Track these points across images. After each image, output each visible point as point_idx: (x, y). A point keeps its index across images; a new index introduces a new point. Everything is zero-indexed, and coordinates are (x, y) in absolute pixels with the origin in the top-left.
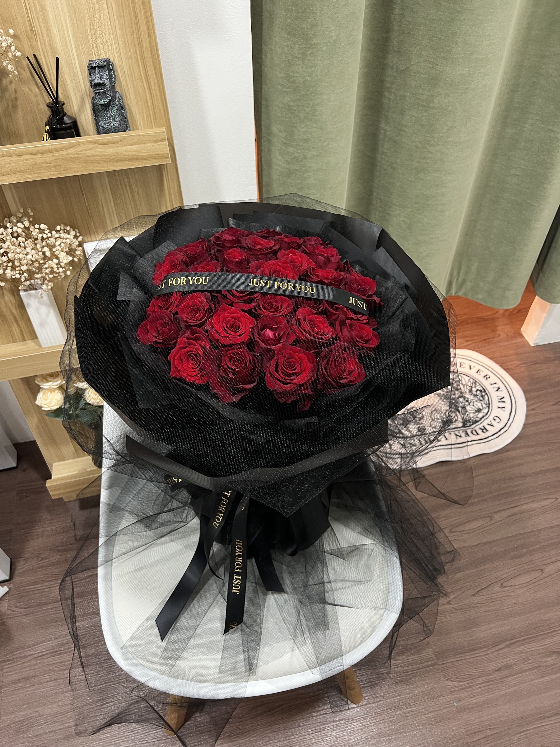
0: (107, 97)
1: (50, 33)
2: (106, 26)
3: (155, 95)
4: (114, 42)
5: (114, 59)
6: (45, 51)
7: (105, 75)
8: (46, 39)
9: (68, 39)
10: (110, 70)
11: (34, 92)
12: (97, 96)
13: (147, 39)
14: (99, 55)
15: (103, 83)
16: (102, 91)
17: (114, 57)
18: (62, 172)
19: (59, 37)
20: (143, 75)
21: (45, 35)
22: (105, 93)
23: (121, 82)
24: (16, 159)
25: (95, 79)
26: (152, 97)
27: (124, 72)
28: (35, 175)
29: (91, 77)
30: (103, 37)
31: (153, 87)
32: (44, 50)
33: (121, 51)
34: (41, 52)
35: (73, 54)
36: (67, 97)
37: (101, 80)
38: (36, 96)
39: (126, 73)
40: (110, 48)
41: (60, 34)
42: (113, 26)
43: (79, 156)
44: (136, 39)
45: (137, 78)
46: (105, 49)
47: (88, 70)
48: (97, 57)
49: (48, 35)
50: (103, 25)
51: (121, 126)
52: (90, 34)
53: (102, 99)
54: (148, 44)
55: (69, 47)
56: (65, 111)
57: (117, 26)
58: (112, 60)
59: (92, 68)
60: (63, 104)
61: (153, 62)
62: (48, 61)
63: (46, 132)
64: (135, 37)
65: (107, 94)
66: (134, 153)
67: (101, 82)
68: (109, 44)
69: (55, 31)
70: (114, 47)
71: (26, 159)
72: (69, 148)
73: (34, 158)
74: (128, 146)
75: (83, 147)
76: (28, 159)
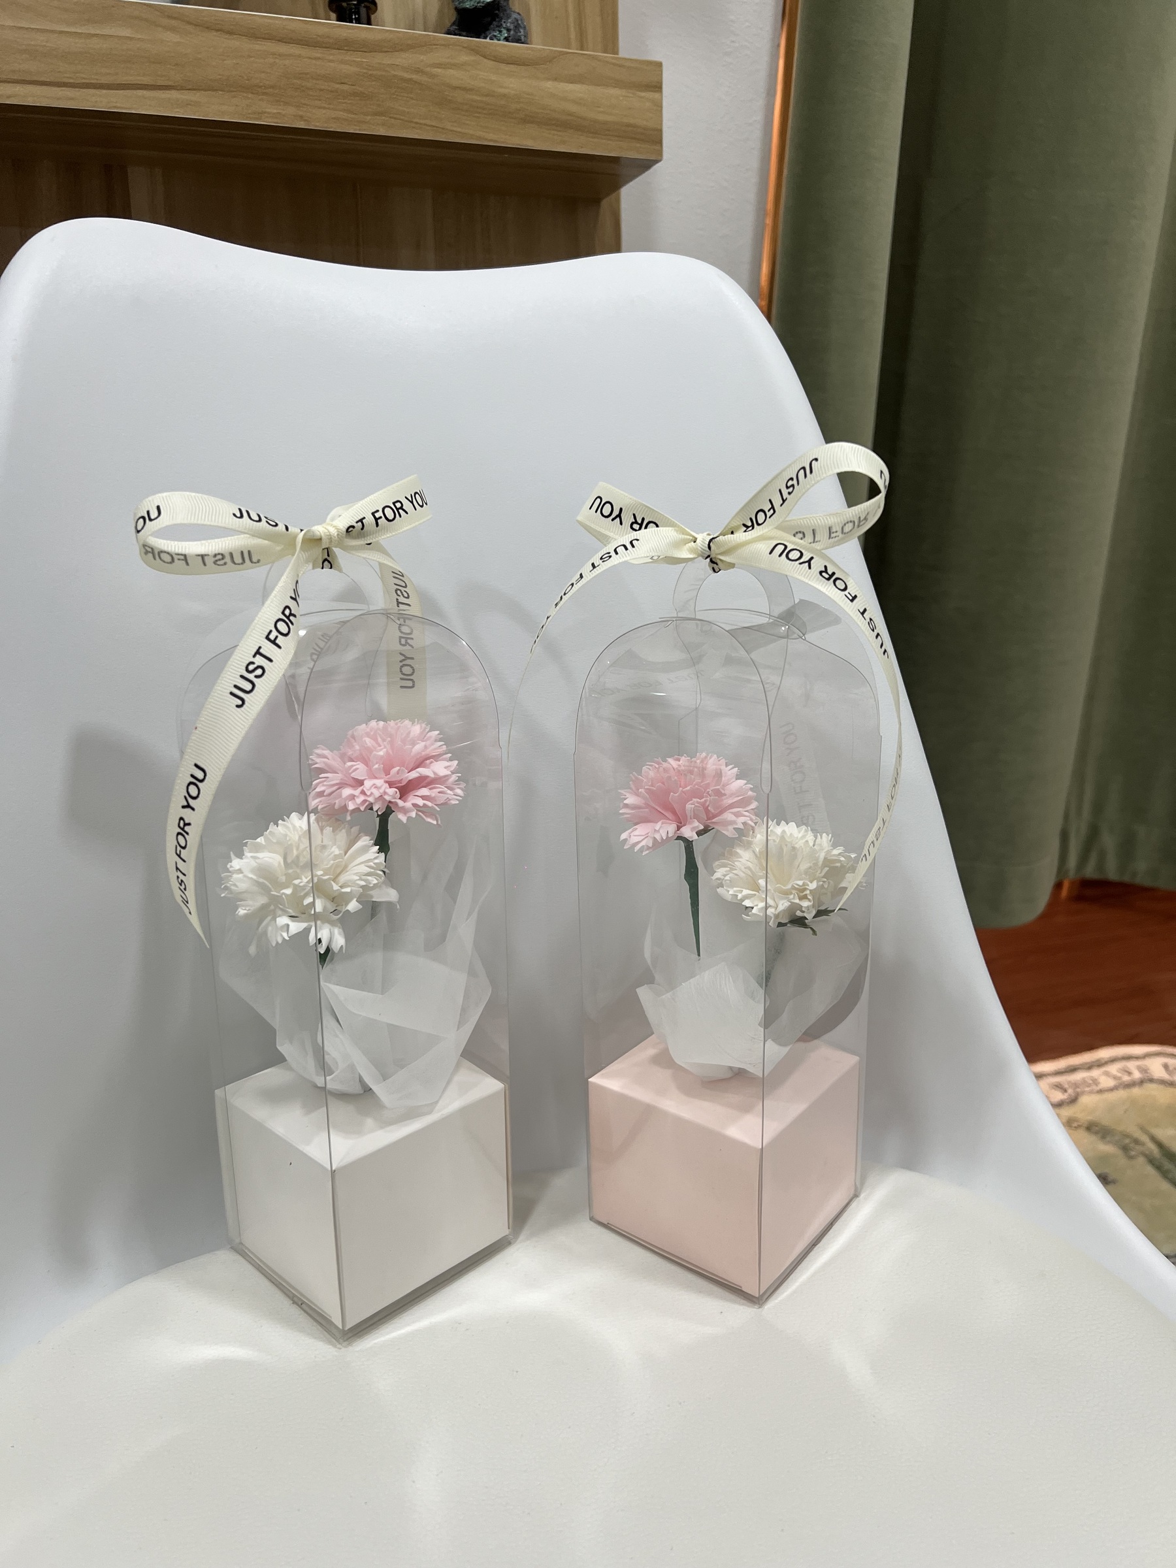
18: (369, 118)
24: (245, 45)
28: (291, 110)
43: (424, 79)
66: (573, 108)
71: (274, 54)
72: (402, 50)
73: (300, 56)
74: (562, 81)
75: (440, 56)
76: (280, 55)
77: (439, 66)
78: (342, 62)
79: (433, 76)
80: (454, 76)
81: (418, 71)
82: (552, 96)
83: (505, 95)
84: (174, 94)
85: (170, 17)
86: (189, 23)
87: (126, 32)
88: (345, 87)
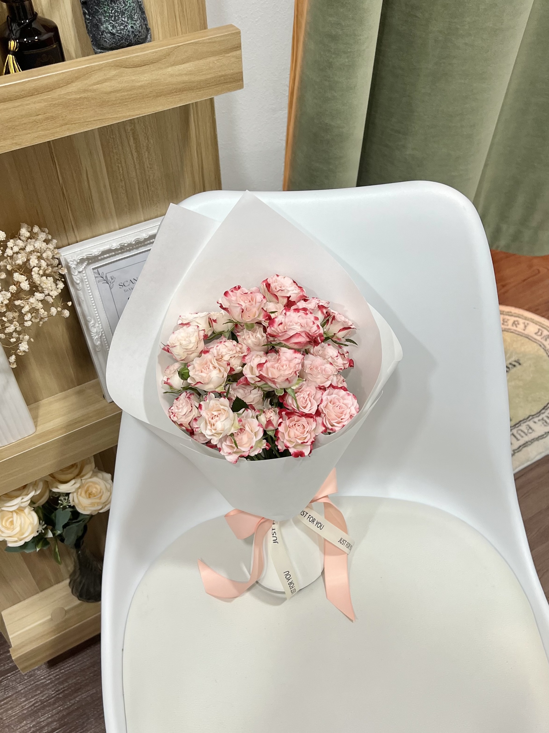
72: (71, 83)
74: (177, 65)
75: (99, 77)
77: (99, 83)
78: (35, 103)
79: (95, 90)
80: (108, 87)
81: (85, 91)
82: (172, 75)
83: (141, 87)
88: (40, 117)
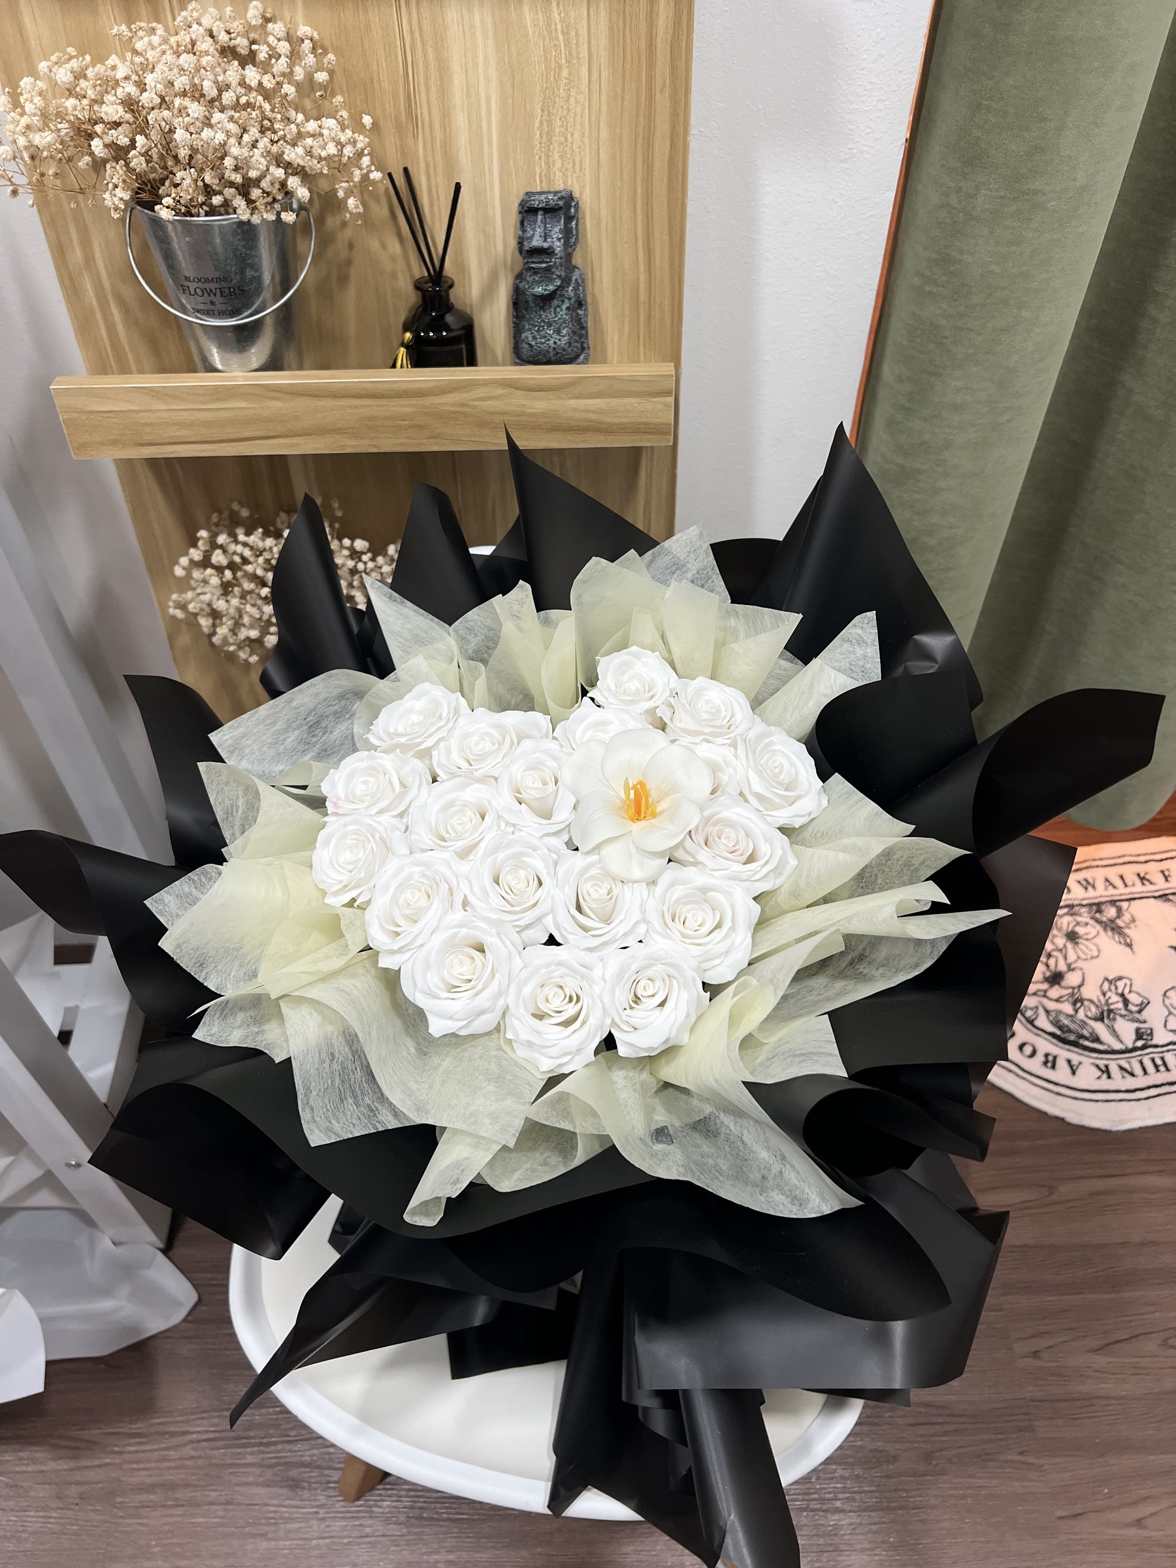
0: (551, 281)
1: (449, 121)
2: (578, 119)
3: (658, 279)
4: (590, 154)
5: (581, 194)
6: (432, 163)
7: (556, 231)
8: (438, 134)
9: (486, 140)
10: (569, 219)
11: (391, 250)
12: (530, 276)
13: (667, 154)
14: (549, 181)
15: (548, 249)
16: (544, 265)
17: (583, 187)
18: (425, 441)
19: (467, 134)
20: (639, 232)
21: (437, 126)
22: (549, 270)
23: (586, 244)
24: (329, 403)
25: (531, 238)
26: (650, 283)
27: (599, 223)
28: (366, 442)
29: (524, 231)
30: (566, 140)
31: (658, 262)
32: (430, 159)
33: (601, 174)
34: (422, 165)
35: (491, 173)
36: (462, 268)
37: (545, 241)
38: (393, 259)
39: (603, 226)
40: (577, 167)
41: (470, 127)
42: (593, 119)
43: (468, 410)
44: (640, 153)
45: (625, 240)
46: (566, 170)
47: (520, 212)
48: (544, 185)
49: (443, 127)
50: (571, 114)
51: (570, 346)
52: (538, 133)
53: (539, 283)
54: (666, 165)
55: (486, 157)
56: (452, 299)
57: (603, 119)
58: (576, 194)
59: (528, 211)
60: (451, 286)
61: (669, 207)
62: (434, 184)
63: (403, 345)
64: (639, 147)
65: (553, 273)
66: (593, 417)
67: (546, 245)
68: (577, 160)
69: (460, 119)
70: (587, 166)
71: (350, 406)
72: (450, 392)
73: (370, 406)
74: (584, 398)
75: (482, 392)
76: (356, 407)
77: (481, 399)
78: (402, 406)
79: (475, 407)
80: (490, 405)
81: (463, 405)
82: (575, 410)
83: (533, 415)
84: (281, 440)
85: (274, 391)
86: (287, 393)
87: (243, 404)
88: (406, 423)
